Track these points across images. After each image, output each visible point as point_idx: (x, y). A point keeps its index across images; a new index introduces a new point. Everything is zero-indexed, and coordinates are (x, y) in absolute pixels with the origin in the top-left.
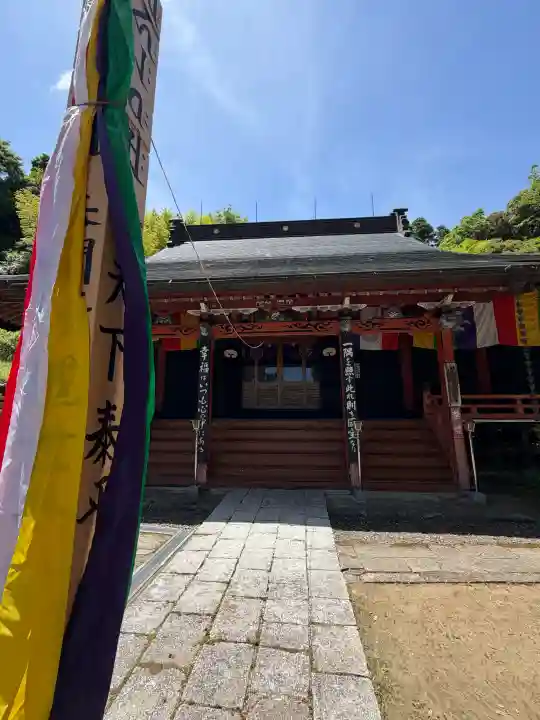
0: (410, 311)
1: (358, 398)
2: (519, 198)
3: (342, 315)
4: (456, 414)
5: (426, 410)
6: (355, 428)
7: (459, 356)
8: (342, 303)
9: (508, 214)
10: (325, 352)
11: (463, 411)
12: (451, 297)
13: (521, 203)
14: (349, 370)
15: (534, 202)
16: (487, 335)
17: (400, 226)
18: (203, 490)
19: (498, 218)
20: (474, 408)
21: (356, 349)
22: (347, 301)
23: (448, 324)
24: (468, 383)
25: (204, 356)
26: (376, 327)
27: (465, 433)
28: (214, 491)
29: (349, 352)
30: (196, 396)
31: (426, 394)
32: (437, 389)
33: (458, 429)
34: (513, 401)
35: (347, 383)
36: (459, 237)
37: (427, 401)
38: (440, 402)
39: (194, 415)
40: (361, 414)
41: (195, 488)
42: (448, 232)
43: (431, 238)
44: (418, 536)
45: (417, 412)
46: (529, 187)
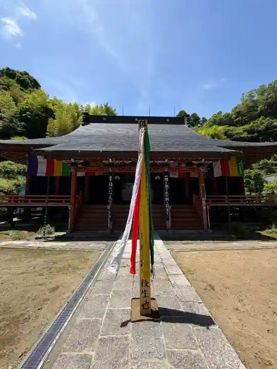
0: (190, 164)
1: (170, 197)
2: (236, 107)
3: (164, 165)
4: (204, 202)
5: (194, 201)
6: (168, 207)
7: (206, 181)
8: (164, 160)
9: (232, 114)
10: (156, 178)
11: (206, 201)
12: (203, 160)
13: (238, 110)
14: (167, 186)
15: (242, 110)
16: (217, 172)
17: (186, 122)
18: (112, 231)
19: (227, 115)
20: (210, 200)
21: (169, 178)
22: (166, 160)
23: (202, 170)
24: (209, 191)
25: (111, 180)
26: (177, 170)
27: (207, 209)
28: (116, 232)
29: (167, 179)
30: (108, 196)
31: (194, 195)
32: (198, 193)
33: (204, 208)
34: (224, 198)
35: (165, 191)
36: (211, 124)
37: (194, 198)
38: (199, 198)
39: (107, 203)
40: (170, 202)
41: (109, 231)
42: (206, 120)
43: (199, 123)
44: (190, 242)
45: (191, 202)
46: (241, 103)
